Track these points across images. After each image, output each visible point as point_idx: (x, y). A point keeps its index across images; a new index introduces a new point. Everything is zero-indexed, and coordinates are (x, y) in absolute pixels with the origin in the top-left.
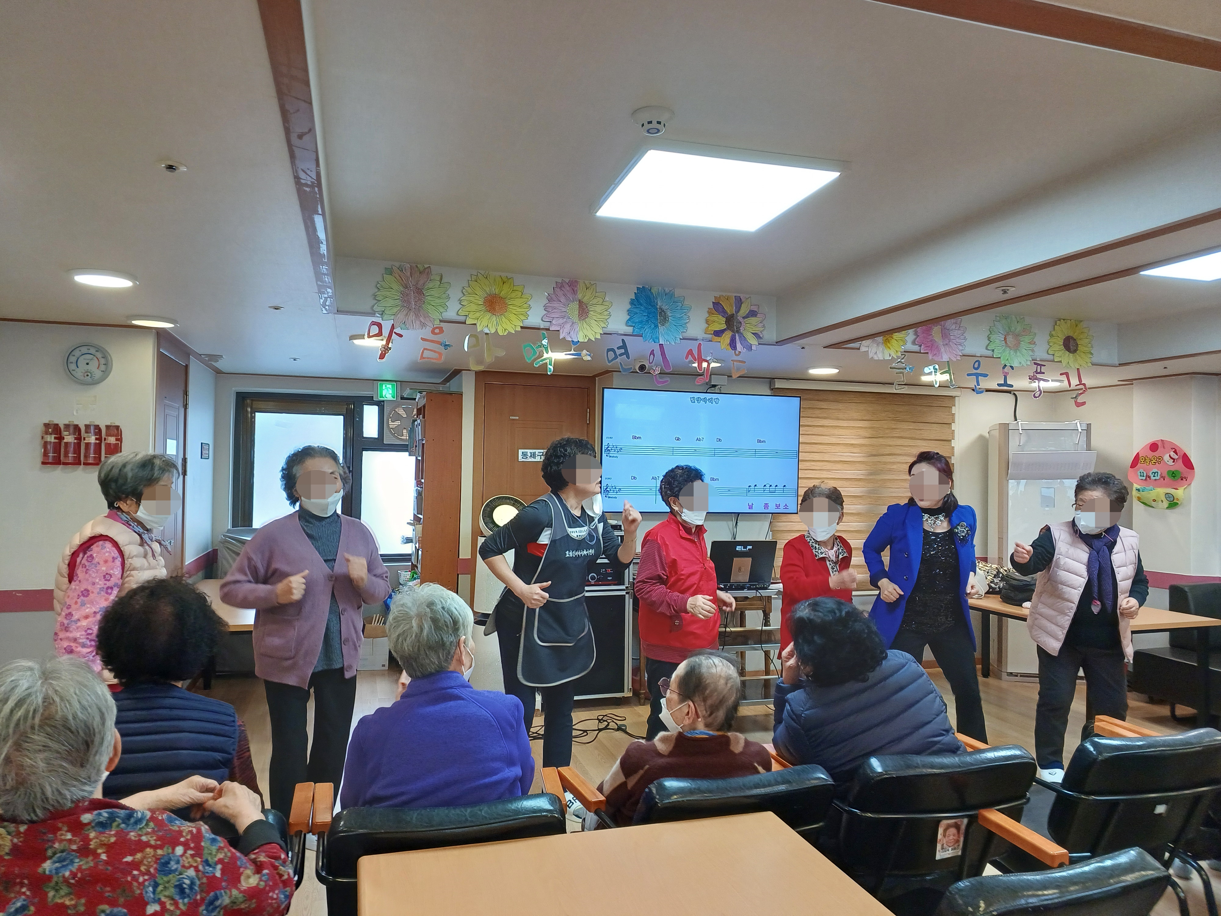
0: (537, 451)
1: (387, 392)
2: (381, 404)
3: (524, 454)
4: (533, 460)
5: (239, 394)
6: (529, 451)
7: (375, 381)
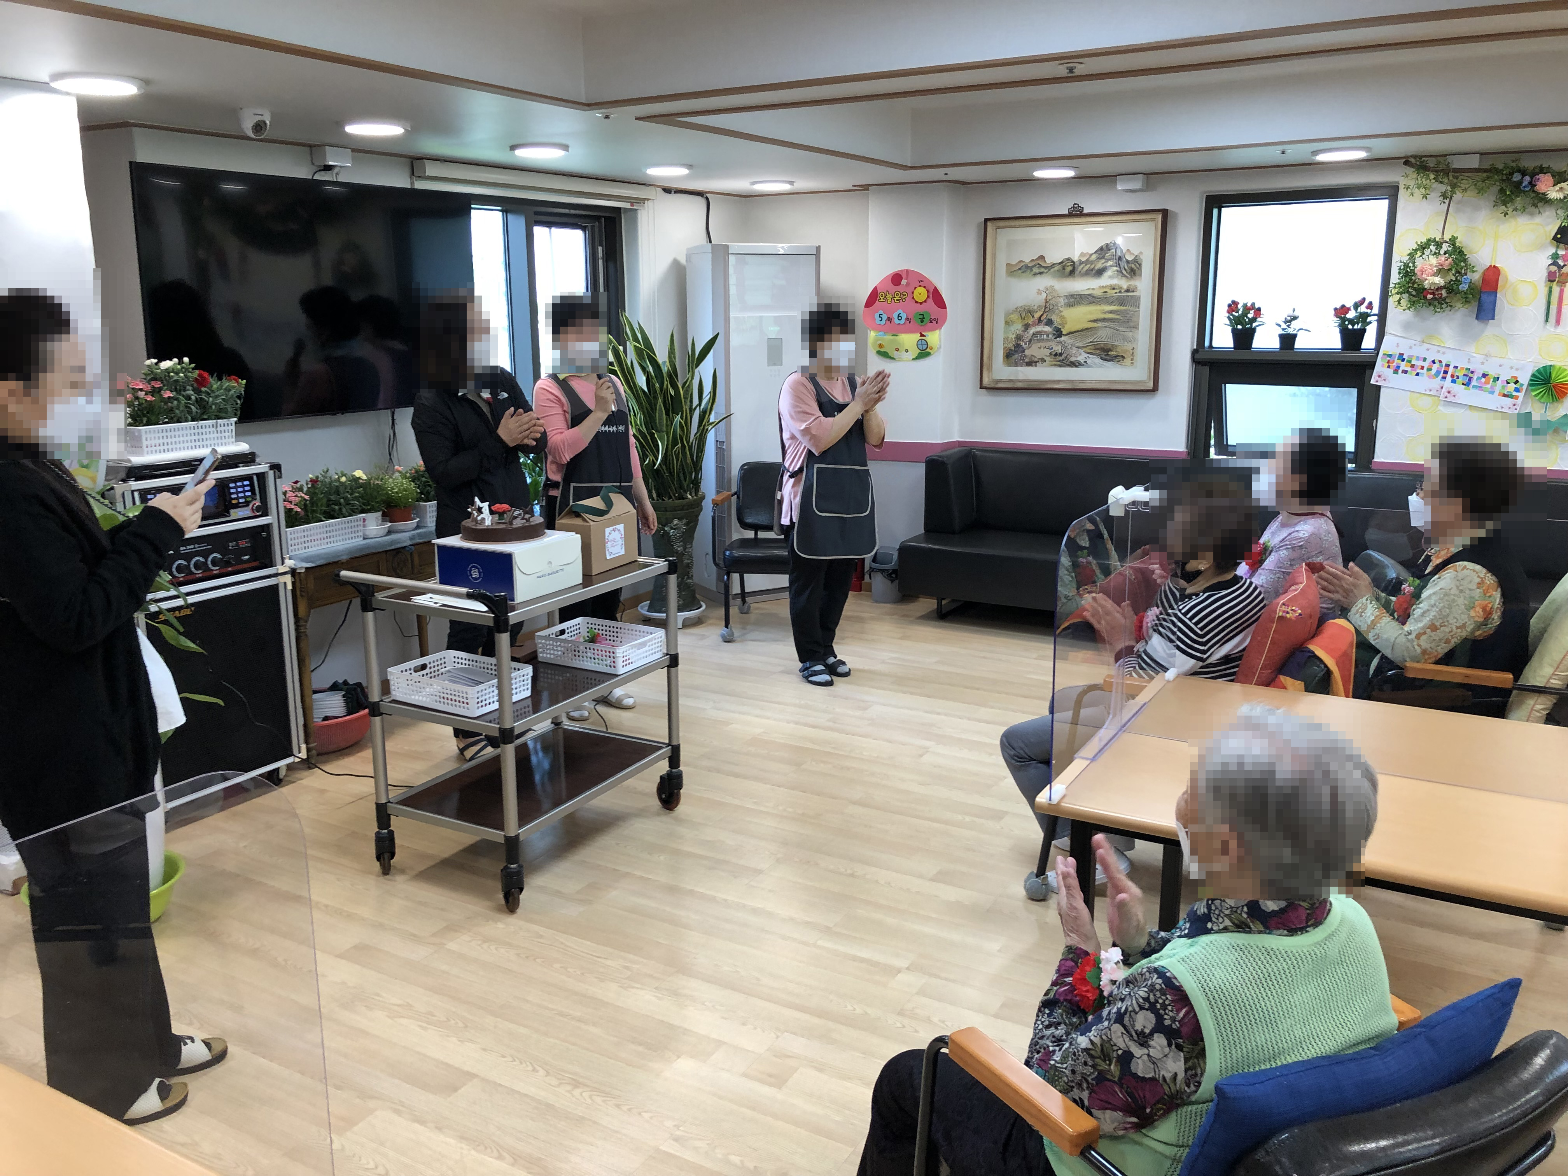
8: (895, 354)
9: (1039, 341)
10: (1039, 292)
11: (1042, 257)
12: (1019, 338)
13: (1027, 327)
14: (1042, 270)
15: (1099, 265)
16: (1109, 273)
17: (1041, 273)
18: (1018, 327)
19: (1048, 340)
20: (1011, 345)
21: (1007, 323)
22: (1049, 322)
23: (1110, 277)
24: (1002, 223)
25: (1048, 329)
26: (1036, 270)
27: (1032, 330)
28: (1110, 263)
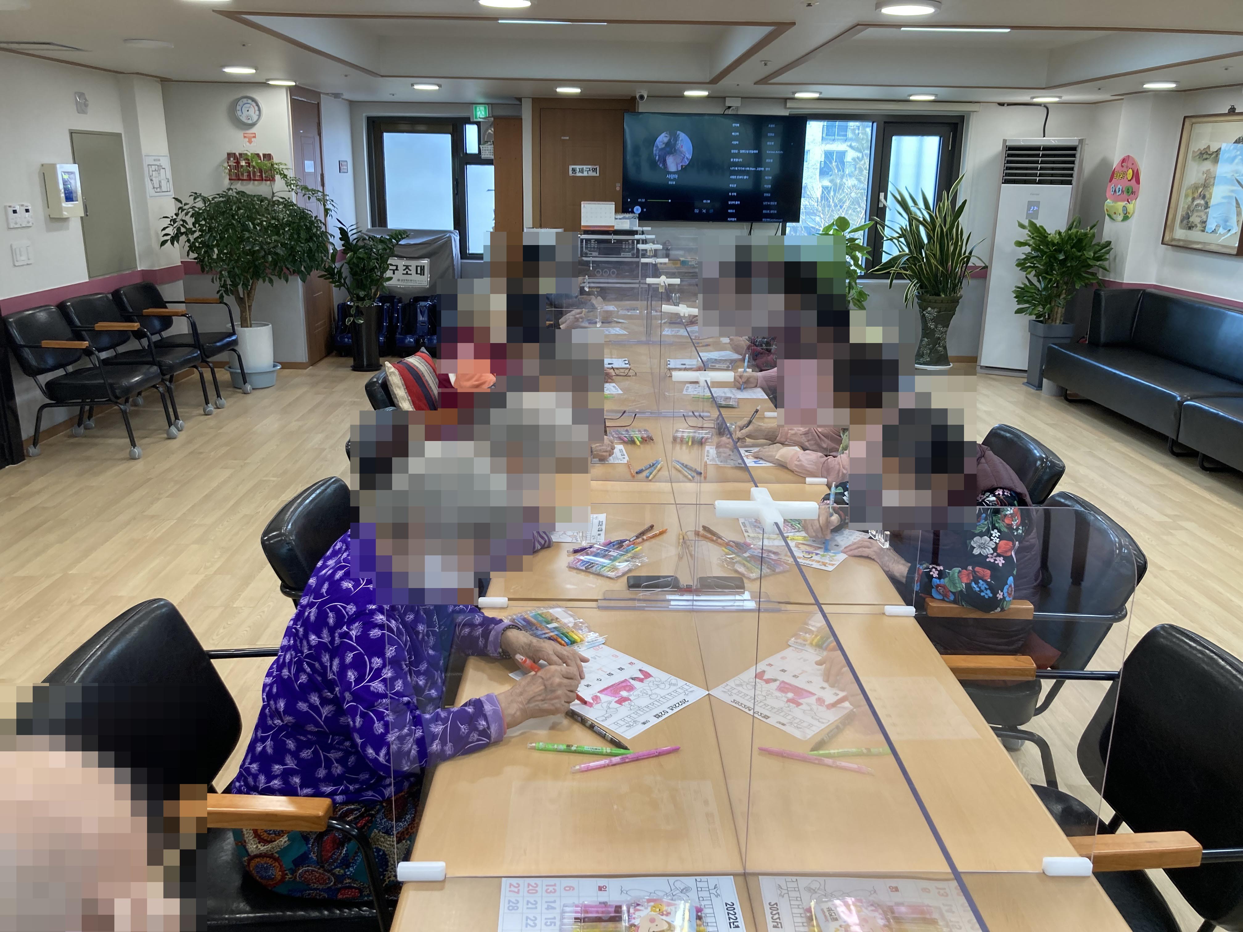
0: (585, 167)
1: (481, 113)
2: (478, 124)
3: (574, 170)
4: (581, 174)
5: (369, 119)
6: (578, 167)
7: (472, 104)
8: (1114, 216)
9: (1197, 211)
10: (1203, 174)
11: (1209, 147)
12: (1189, 208)
13: (1194, 199)
14: (1208, 156)
15: (1233, 154)
16: (1237, 161)
17: (1206, 159)
18: (1190, 199)
19: (1201, 211)
20: (1184, 213)
21: (1186, 196)
22: (1204, 197)
23: (1237, 164)
24: (1194, 120)
25: (1202, 202)
26: (1205, 156)
27: (1195, 203)
28: (1239, 153)
